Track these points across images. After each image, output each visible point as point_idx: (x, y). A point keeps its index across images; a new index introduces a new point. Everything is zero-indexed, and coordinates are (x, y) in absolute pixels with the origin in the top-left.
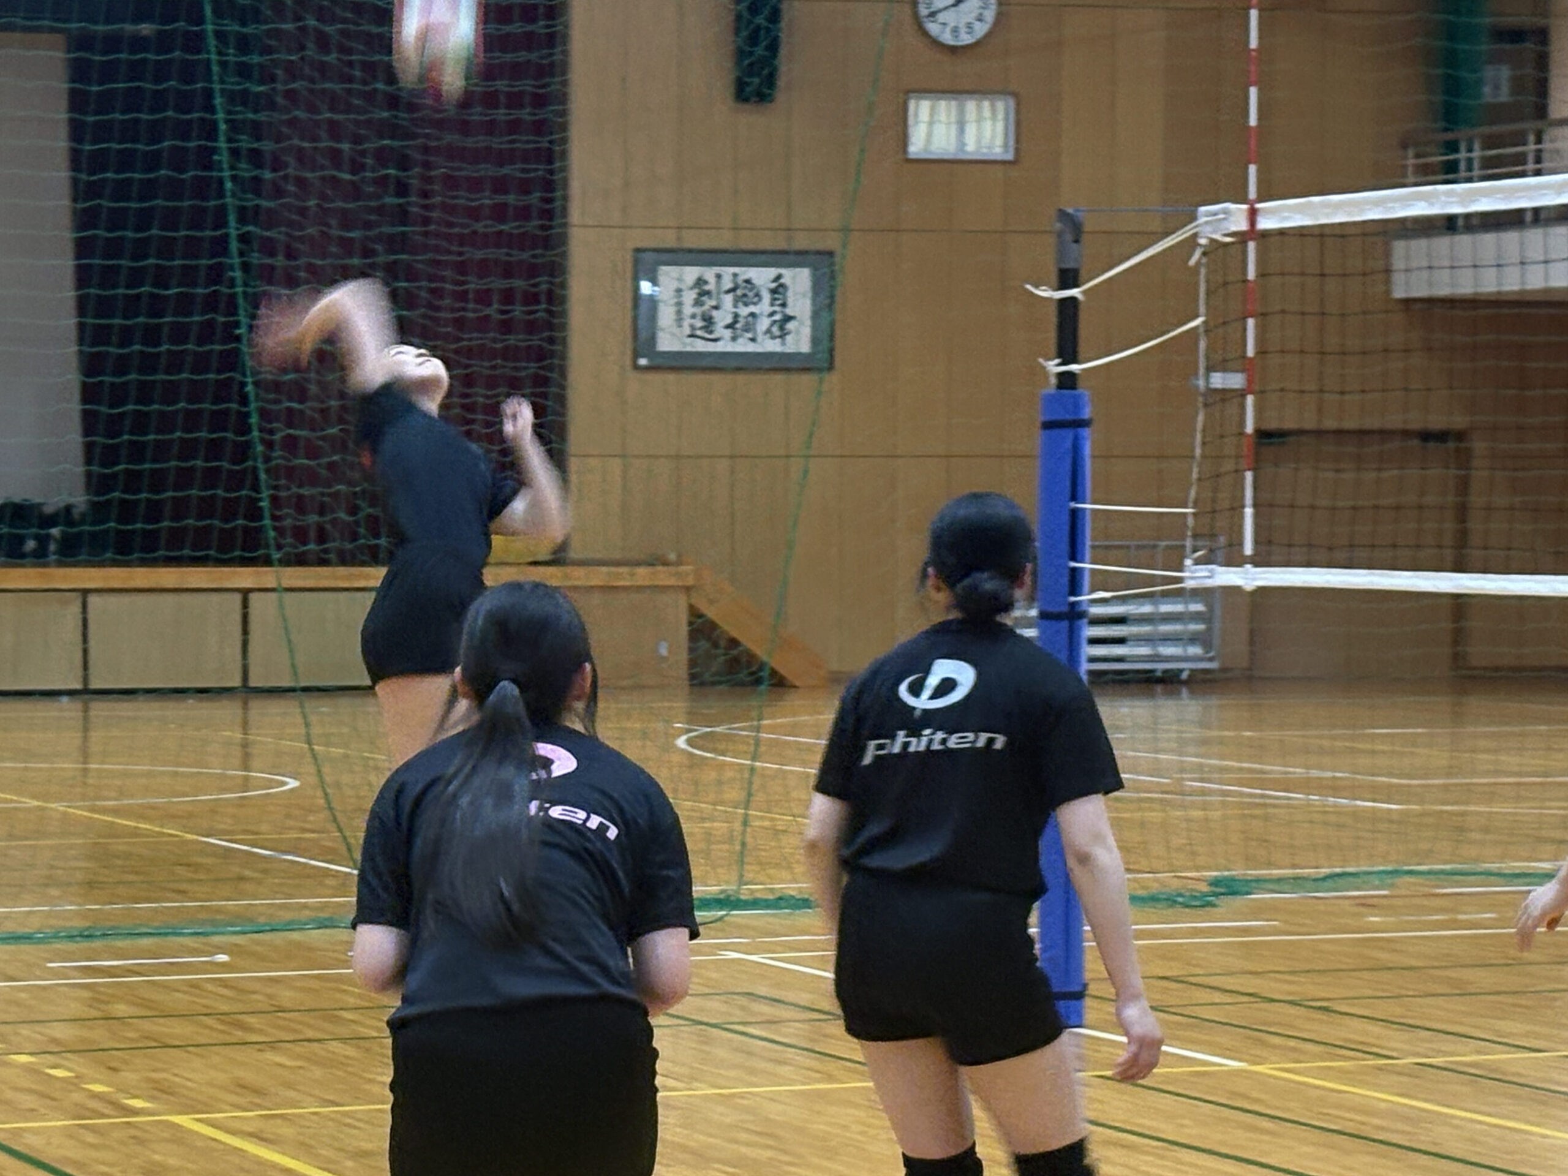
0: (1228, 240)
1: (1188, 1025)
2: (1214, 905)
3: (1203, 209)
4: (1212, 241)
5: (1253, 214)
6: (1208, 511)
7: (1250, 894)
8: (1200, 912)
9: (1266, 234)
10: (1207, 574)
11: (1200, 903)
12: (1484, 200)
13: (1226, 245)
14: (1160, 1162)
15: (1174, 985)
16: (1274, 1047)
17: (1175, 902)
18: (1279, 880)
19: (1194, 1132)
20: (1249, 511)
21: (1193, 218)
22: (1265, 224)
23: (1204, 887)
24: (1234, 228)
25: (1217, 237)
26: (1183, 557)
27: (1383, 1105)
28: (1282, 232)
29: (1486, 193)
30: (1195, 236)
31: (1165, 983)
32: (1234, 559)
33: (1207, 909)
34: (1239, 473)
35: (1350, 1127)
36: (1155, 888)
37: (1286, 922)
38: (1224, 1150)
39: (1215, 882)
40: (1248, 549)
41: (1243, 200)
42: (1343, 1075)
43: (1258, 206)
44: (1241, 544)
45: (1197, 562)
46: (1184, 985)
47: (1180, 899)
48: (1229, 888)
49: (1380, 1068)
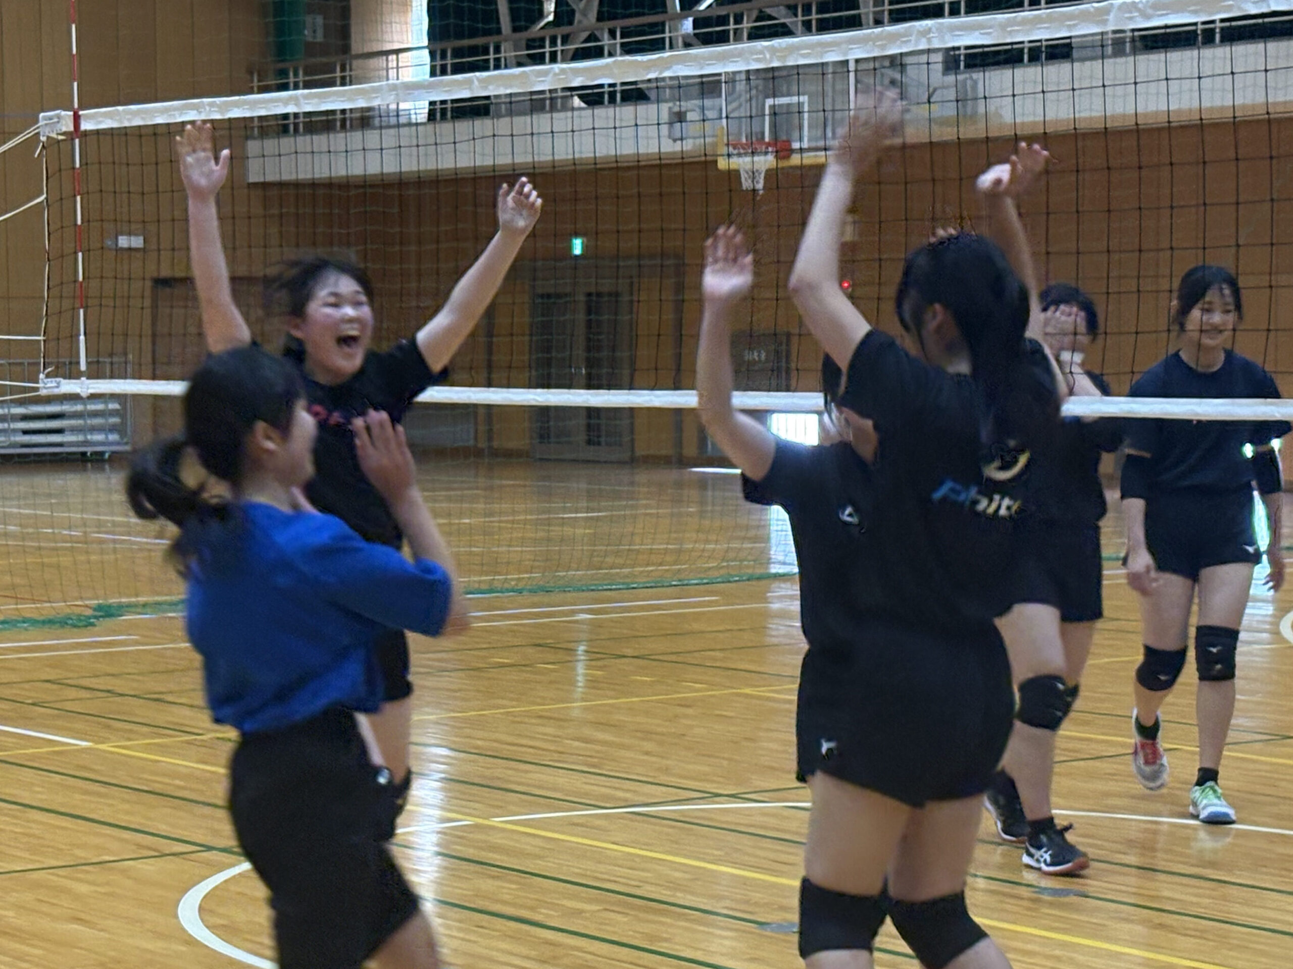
0: (61, 137)
1: (58, 716)
2: (93, 625)
3: (42, 115)
4: (48, 137)
5: (77, 119)
6: (53, 339)
7: (121, 616)
8: (84, 630)
9: (86, 134)
10: (54, 384)
11: (84, 623)
12: (236, 109)
13: (59, 141)
14: (15, 821)
15: (55, 687)
16: (118, 730)
17: (67, 623)
18: (145, 605)
19: (44, 797)
20: (82, 338)
21: (37, 121)
22: (85, 126)
23: (89, 612)
24: (64, 129)
25: (54, 135)
26: (39, 372)
27: (185, 770)
28: (98, 132)
29: (236, 105)
30: (38, 134)
31: (48, 685)
32: (73, 374)
33: (89, 628)
34: (74, 310)
35: (157, 787)
36: (51, 614)
37: (143, 636)
38: (63, 810)
39: (99, 608)
40: (83, 367)
41: (69, 107)
42: (163, 749)
43: (81, 113)
44: (78, 363)
45: (48, 376)
46: (60, 686)
47: (70, 622)
48: (107, 612)
49: (188, 743)
